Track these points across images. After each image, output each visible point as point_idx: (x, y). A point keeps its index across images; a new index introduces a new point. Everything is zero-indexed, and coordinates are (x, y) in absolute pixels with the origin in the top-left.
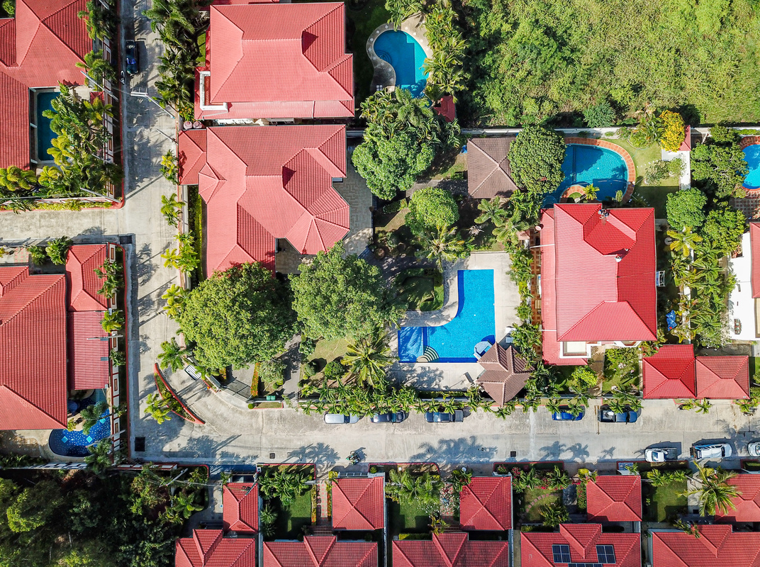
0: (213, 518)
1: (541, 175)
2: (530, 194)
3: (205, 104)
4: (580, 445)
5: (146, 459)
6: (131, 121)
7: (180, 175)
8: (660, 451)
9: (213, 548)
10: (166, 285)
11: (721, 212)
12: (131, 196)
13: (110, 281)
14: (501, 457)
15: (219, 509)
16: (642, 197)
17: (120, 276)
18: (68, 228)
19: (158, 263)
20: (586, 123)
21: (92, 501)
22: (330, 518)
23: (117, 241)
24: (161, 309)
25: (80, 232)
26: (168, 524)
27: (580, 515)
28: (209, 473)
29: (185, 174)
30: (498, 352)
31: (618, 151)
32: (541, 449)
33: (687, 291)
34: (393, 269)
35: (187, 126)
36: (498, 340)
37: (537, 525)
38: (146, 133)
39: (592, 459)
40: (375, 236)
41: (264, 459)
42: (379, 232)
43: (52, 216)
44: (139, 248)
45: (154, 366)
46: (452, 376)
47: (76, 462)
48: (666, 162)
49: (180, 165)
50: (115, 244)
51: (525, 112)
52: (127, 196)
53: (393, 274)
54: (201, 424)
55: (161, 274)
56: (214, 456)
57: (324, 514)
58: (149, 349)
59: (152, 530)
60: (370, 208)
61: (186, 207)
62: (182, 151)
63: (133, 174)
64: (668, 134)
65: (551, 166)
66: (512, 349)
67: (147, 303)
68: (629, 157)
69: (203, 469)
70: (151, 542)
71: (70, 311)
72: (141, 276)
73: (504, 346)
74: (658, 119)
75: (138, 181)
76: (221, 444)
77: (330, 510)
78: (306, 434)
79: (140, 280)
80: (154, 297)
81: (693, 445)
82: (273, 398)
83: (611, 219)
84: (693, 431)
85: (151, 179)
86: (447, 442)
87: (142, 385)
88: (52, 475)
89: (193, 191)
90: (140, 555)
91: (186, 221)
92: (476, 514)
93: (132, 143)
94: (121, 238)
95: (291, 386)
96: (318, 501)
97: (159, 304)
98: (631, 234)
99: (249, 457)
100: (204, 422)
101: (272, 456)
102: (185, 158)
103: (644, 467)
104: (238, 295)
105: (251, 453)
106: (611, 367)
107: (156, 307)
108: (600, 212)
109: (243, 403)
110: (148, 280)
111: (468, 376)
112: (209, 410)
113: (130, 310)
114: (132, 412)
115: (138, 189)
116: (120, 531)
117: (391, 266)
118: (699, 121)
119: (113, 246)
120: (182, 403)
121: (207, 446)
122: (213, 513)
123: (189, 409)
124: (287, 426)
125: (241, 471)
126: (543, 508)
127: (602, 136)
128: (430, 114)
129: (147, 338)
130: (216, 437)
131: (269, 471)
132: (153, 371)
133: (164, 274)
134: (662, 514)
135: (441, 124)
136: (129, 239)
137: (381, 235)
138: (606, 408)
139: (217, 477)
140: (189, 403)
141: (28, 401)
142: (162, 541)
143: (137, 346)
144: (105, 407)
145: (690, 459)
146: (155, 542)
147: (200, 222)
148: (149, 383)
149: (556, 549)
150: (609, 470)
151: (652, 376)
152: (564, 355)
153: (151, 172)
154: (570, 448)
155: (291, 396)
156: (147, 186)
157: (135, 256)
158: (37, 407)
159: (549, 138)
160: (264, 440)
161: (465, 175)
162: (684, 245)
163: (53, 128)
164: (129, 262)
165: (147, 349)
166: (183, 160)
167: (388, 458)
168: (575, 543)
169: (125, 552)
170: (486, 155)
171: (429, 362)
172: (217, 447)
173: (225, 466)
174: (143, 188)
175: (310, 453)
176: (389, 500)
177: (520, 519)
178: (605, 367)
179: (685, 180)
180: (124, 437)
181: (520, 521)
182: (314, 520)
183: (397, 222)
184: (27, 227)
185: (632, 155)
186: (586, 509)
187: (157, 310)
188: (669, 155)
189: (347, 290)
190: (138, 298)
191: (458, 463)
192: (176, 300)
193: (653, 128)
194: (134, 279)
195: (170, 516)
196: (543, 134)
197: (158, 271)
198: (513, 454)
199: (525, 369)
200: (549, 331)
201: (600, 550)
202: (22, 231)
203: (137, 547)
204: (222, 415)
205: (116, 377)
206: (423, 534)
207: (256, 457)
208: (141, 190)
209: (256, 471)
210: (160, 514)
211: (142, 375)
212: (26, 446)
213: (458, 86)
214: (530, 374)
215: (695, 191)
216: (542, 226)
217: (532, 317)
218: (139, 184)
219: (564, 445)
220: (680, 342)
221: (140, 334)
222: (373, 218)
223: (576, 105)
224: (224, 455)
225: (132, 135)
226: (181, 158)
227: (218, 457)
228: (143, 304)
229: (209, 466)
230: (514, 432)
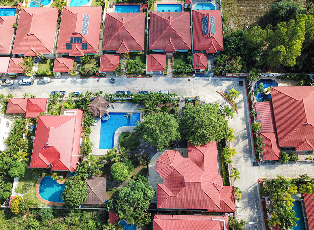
0: (211, 59)
1: (74, 182)
3: (223, 222)
4: (74, 84)
5: (239, 79)
6: (260, 220)
7: (233, 191)
8: (45, 81)
9: (209, 47)
10: (236, 145)
12: (255, 184)
13: (259, 144)
14: (102, 80)
15: (209, 62)
16: (35, 178)
17: (256, 147)
18: (282, 170)
19: (240, 154)
20: (53, 210)
21: (256, 61)
22: (167, 59)
23: (259, 164)
24: (237, 135)
25: (276, 168)
26: (227, 54)
27: (77, 59)
28: (213, 74)
29: (231, 191)
30: (100, 114)
31: (41, 198)
32: (88, 82)
33: (24, 138)
34: (140, 149)
35: (231, 215)
37: (92, 58)
38: (252, 214)
39: (70, 79)
40: (147, 164)
41: (192, 79)
42: (146, 166)
43: (291, 176)
44: (249, 160)
45: (238, 112)
46: (119, 108)
47: (266, 77)
48: (22, 193)
49: (233, 195)
50: (260, 162)
51: (79, 218)
52: (257, 184)
53: (140, 147)
54: (217, 91)
55: (239, 149)
56: (212, 80)
57: (169, 61)
58: (241, 119)
59: (232, 52)
60: (149, 175)
61: (230, 175)
62: (233, 202)
63: (256, 194)
64: (18, 203)
66: (94, 115)
67: (244, 137)
68: (37, 196)
69: (216, 75)
70: (232, 48)
71: (275, 132)
72: (247, 149)
73: (97, 117)
75: (253, 191)
76: (209, 84)
77: (167, 62)
78: (176, 88)
79: (248, 147)
80: (241, 140)
81: (33, 84)
82: (189, 100)
83: (48, 163)
84: (32, 89)
85: (247, 191)
86: (123, 85)
87: (242, 105)
88: (274, 70)
89: (227, 182)
90: (236, 43)
91: (229, 171)
92: (114, 59)
93: (258, 209)
94: (258, 165)
95: (182, 104)
96: (172, 65)
97: (239, 137)
98: (41, 156)
99: (198, 80)
100: (217, 92)
101: (189, 80)
102: (231, 198)
103: (52, 76)
105: (197, 81)
106: (58, 111)
107: (240, 136)
108: (52, 166)
109: (201, 98)
110: (244, 147)
111: (113, 108)
112: (215, 96)
113: (251, 134)
114: (246, 96)
115: (253, 187)
116: (244, 50)
117: (141, 151)
118: (5, 212)
120: (226, 98)
121: (215, 83)
122: (211, 61)
123: (223, 96)
124: (184, 90)
125: (202, 75)
126: (90, 63)
127: (47, 206)
129: (243, 123)
130: (212, 87)
131: (190, 74)
132: (238, 110)
134: (48, 61)
136: (254, 164)
137: (145, 164)
138: (62, 96)
139: (210, 72)
140: (223, 98)
141: (287, 95)
142: (228, 48)
143: (246, 120)
145: (35, 79)
146: (231, 48)
147: (223, 171)
148: (240, 106)
149: (86, 48)
150: (64, 74)
151: (44, 106)
152: (74, 113)
153: (247, 195)
154: (77, 83)
155: (183, 101)
156: (248, 188)
157: (251, 157)
158: (283, 94)
160: (193, 85)
161: (107, 190)
162: (21, 155)
164: (253, 154)
165: (242, 119)
167: (145, 79)
168: (79, 49)
169: (241, 44)
170: (97, 195)
171: (128, 113)
172: (211, 83)
173: (207, 76)
174: (250, 187)
175: (175, 81)
176: (145, 63)
177: (98, 59)
178: (60, 111)
180: (248, 85)
182: (173, 58)
183: (139, 169)
184: (301, 171)
185: (36, 196)
186: (74, 62)
187: (239, 135)
188: (21, 196)
190: (247, 139)
191: (119, 78)
192: (230, 135)
193: (24, 205)
194: (250, 147)
195: (226, 57)
197: (240, 150)
198: (98, 81)
200: (79, 121)
201: (71, 48)
202: (303, 169)
203: (237, 46)
204: (210, 94)
205: (253, 108)
206: (133, 54)
207: (196, 79)
208: (251, 187)
209: (195, 75)
210: (230, 58)
211: (243, 109)
212: (287, 83)
213: (106, 227)
214: (89, 106)
216: (77, 164)
218: (252, 189)
219: (79, 84)
220: (30, 118)
221: (245, 125)
222: (148, 172)
223: (56, 220)
224: (208, 80)
225: (258, 213)
226: (233, 199)
227: (210, 79)
228: (245, 137)
229: (213, 76)
230: (97, 88)
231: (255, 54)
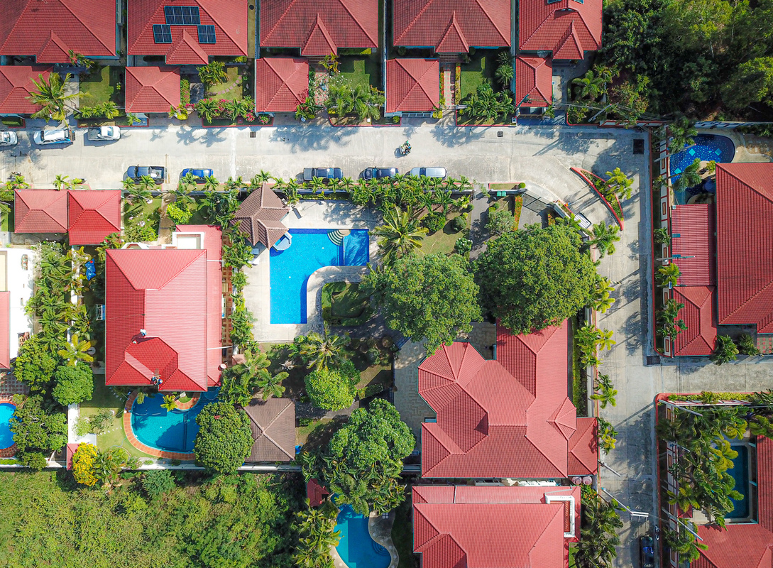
0: (562, 71)
1: (220, 421)
2: (232, 402)
3: (569, 502)
4: (186, 144)
5: (633, 132)
6: (649, 486)
7: (596, 428)
8: (106, 137)
9: (563, 40)
10: (611, 313)
11: (38, 380)
12: (648, 406)
13: (670, 317)
14: (266, 132)
15: (557, 80)
16: (117, 396)
17: (660, 322)
18: (715, 374)
19: (619, 335)
20: (172, 474)
21: (690, 90)
22: (442, 70)
23: (662, 360)
24: (616, 288)
25: (702, 369)
26: (610, 65)
27: (187, 73)
28: (566, 117)
29: (591, 429)
30: (267, 239)
31: (140, 444)
32: (225, 139)
33: (74, 299)
34: (373, 325)
35: (588, 479)
36: (267, 252)
37: (230, 63)
38: (632, 474)
39: (173, 130)
40: (391, 361)
41: (509, 131)
42: (387, 365)
43: (732, 387)
44: (639, 351)
45: (624, 228)
46: (314, 215)
47: (706, 129)
48: (92, 433)
49: (596, 438)
50: (664, 356)
51: (235, 488)
52: (652, 406)
53: (373, 321)
54: (574, 167)
55: (616, 323)
56: (561, 135)
57: (447, 75)
58: (629, 246)
59: (627, 58)
60: (396, 390)
61: (590, 394)
62: (593, 453)
63: (646, 430)
64: (90, 462)
65: (209, 431)
66: (253, 242)
67: (631, 294)
68: (130, 438)
69: (572, 121)
70: (628, 47)
71: (713, 286)
72: (636, 323)
73: (261, 245)
74: (99, 477)
75: (641, 422)
76: (554, 147)
77: (441, 79)
78: (465, 157)
79: (639, 318)
80: (623, 300)
81: (72, 143)
82: (499, 194)
83: (149, 375)
84: (72, 158)
85: (627, 424)
86: (320, 147)
87: (636, 208)
88: (731, 114)
89: (582, 411)
90: (639, 34)
91: (589, 379)
92: (292, 74)
93: (647, 463)
94: (658, 363)
95: (480, 206)
96: (453, 88)
97: (618, 292)
98: (129, 359)
99: (525, 133)
100: (571, 169)
101: (500, 134)
102: (590, 446)
103: (122, 120)
104: (535, 301)
105: (522, 137)
106: (152, 222)
107: (621, 289)
108: (161, 381)
109: (530, 189)
110: (630, 318)
111: (299, 216)
112: (566, 182)
113: (649, 286)
114: (647, 181)
115: (641, 414)
116: (660, 58)
117: (376, 329)
118: (58, 475)
119: (666, 354)
120: (594, 189)
121: (569, 144)
122: (563, 76)
123: (587, 183)
124: (485, 164)
125: (533, 119)
126: (224, 80)
127: (156, 460)
128: (333, 488)
129: (631, 257)
130: (559, 154)
131: (504, 118)
132: (624, 223)
133: (613, 324)
134: (105, 73)
135: (322, 477)
136: (649, 361)
137: (386, 362)
138: (159, 181)
139: (557, 113)
140: (587, 189)
141: (757, 192)
142: (615, 47)
143: (641, 248)
144: (676, 185)
145: (76, 129)
146: (623, 47)
147: (574, 378)
148: (629, 210)
149: (212, 40)
150: (157, 119)
151: (112, 213)
152: (199, 235)
153: (626, 431)
154: (195, 140)
155: (481, 196)
156: (631, 417)
157: (644, 343)
158: (748, 186)
159: (211, 460)
160: (509, 151)
161: (298, 423)
162: (76, 346)
163: (732, 480)
164: (650, 336)
165: (632, 246)
166: (592, 444)
167: (381, 132)
168: (193, 44)
169: (655, 35)
170: (276, 443)
171: (338, 230)
172: (558, 144)
173: (550, 124)
174: (635, 414)
175: (461, 137)
176: (381, 88)
177: (247, 69)
178: (158, 223)
179: (73, 413)
180: (655, 154)
181: (247, 67)
182: (458, 69)
183: (368, 375)
184: (759, 375)
185: (126, 440)
186: (181, 79)
187: (621, 286)
188: (89, 440)
189: (422, 305)
190: (639, 299)
191: (309, 126)
192: (600, 296)
193: (105, 467)
194: (645, 319)
195: (608, 73)
196: (216, 464)
197: (618, 327)
198: (253, 135)
199: (241, 221)
200: (214, 260)
201: (168, 39)
202: (765, 371)
203: (642, 41)
204: (553, 177)
205: (664, 217)
206: (346, 54)
207: (518, 133)
208: (637, 413)
209: (518, 119)
210: (618, 75)
211: (636, 219)
212: (757, 145)
213: (304, 516)
214: (235, 216)
215: (64, 401)
216: (220, 368)
217: (231, 273)
218: (639, 419)
219: (202, 143)
220: (82, 248)
221: (638, 262)
222: (393, 379)
223: (182, 494)
224: (551, 135)
225: (647, 471)
226: (594, 446)
227: (557, 134)
228: (634, 293)
229: (566, 124)
230: (252, 157)
231: (691, 72)
